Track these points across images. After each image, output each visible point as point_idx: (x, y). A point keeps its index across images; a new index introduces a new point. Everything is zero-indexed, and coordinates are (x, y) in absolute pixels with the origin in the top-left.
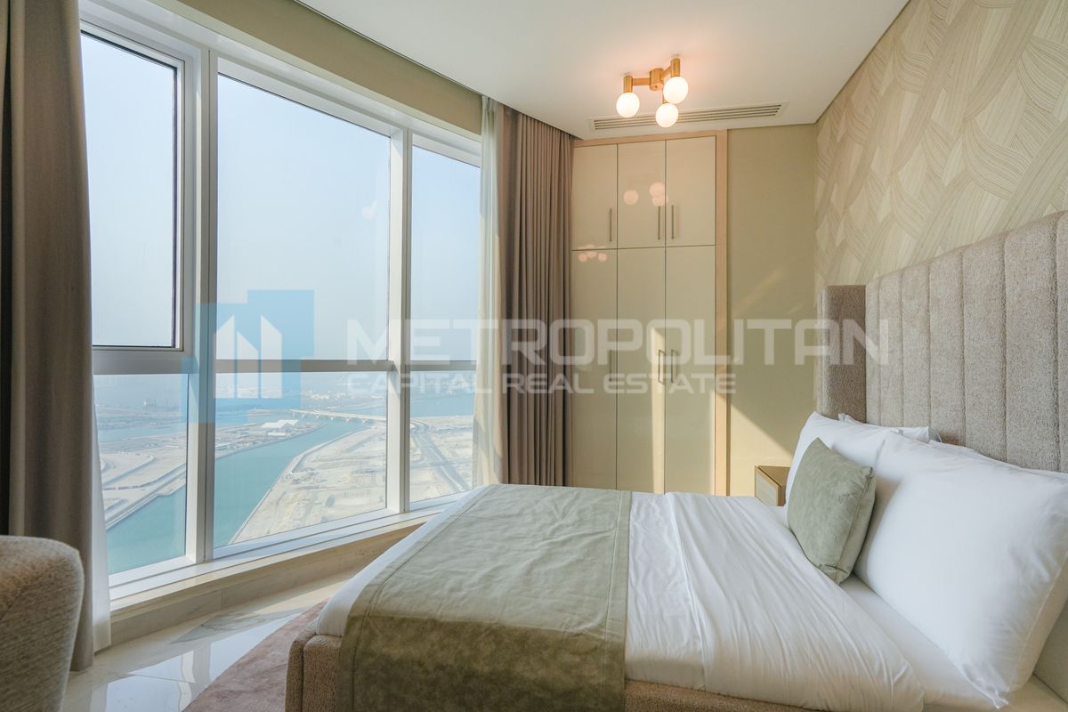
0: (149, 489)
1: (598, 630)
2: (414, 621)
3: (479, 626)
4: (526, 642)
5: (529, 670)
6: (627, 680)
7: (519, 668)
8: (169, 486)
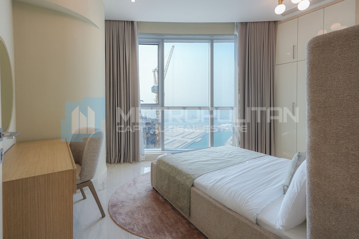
0: (193, 140)
1: (193, 175)
2: (166, 163)
3: (174, 167)
4: (179, 172)
5: (178, 178)
6: (193, 186)
7: (177, 177)
8: (197, 139)
